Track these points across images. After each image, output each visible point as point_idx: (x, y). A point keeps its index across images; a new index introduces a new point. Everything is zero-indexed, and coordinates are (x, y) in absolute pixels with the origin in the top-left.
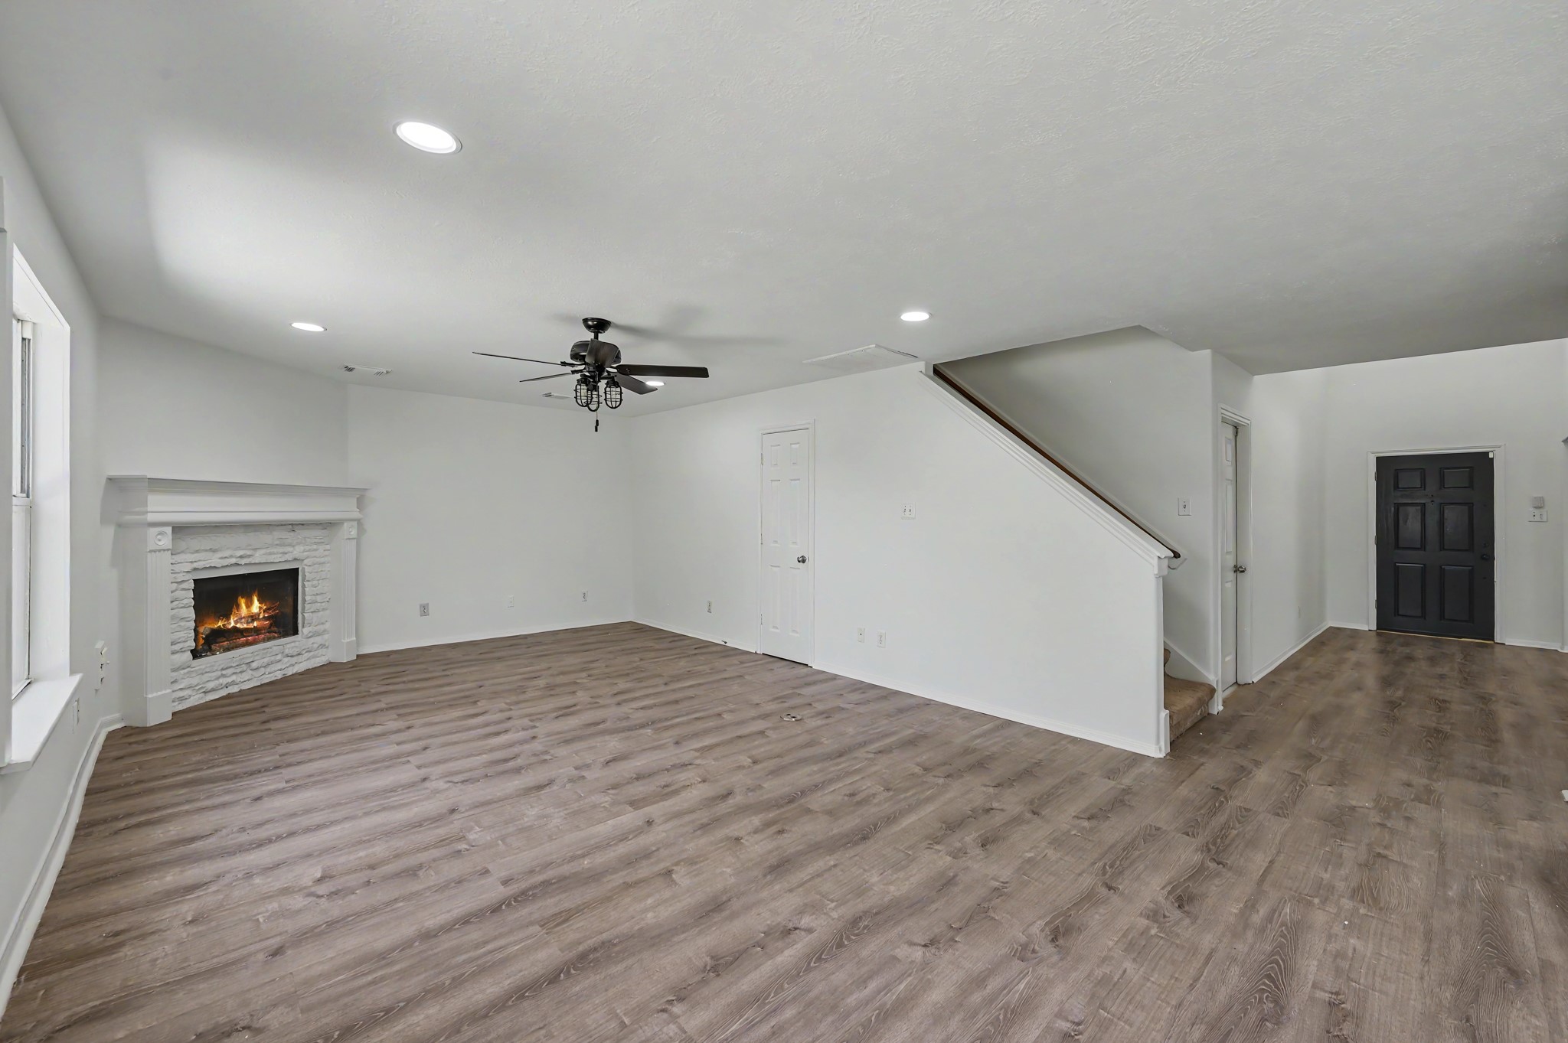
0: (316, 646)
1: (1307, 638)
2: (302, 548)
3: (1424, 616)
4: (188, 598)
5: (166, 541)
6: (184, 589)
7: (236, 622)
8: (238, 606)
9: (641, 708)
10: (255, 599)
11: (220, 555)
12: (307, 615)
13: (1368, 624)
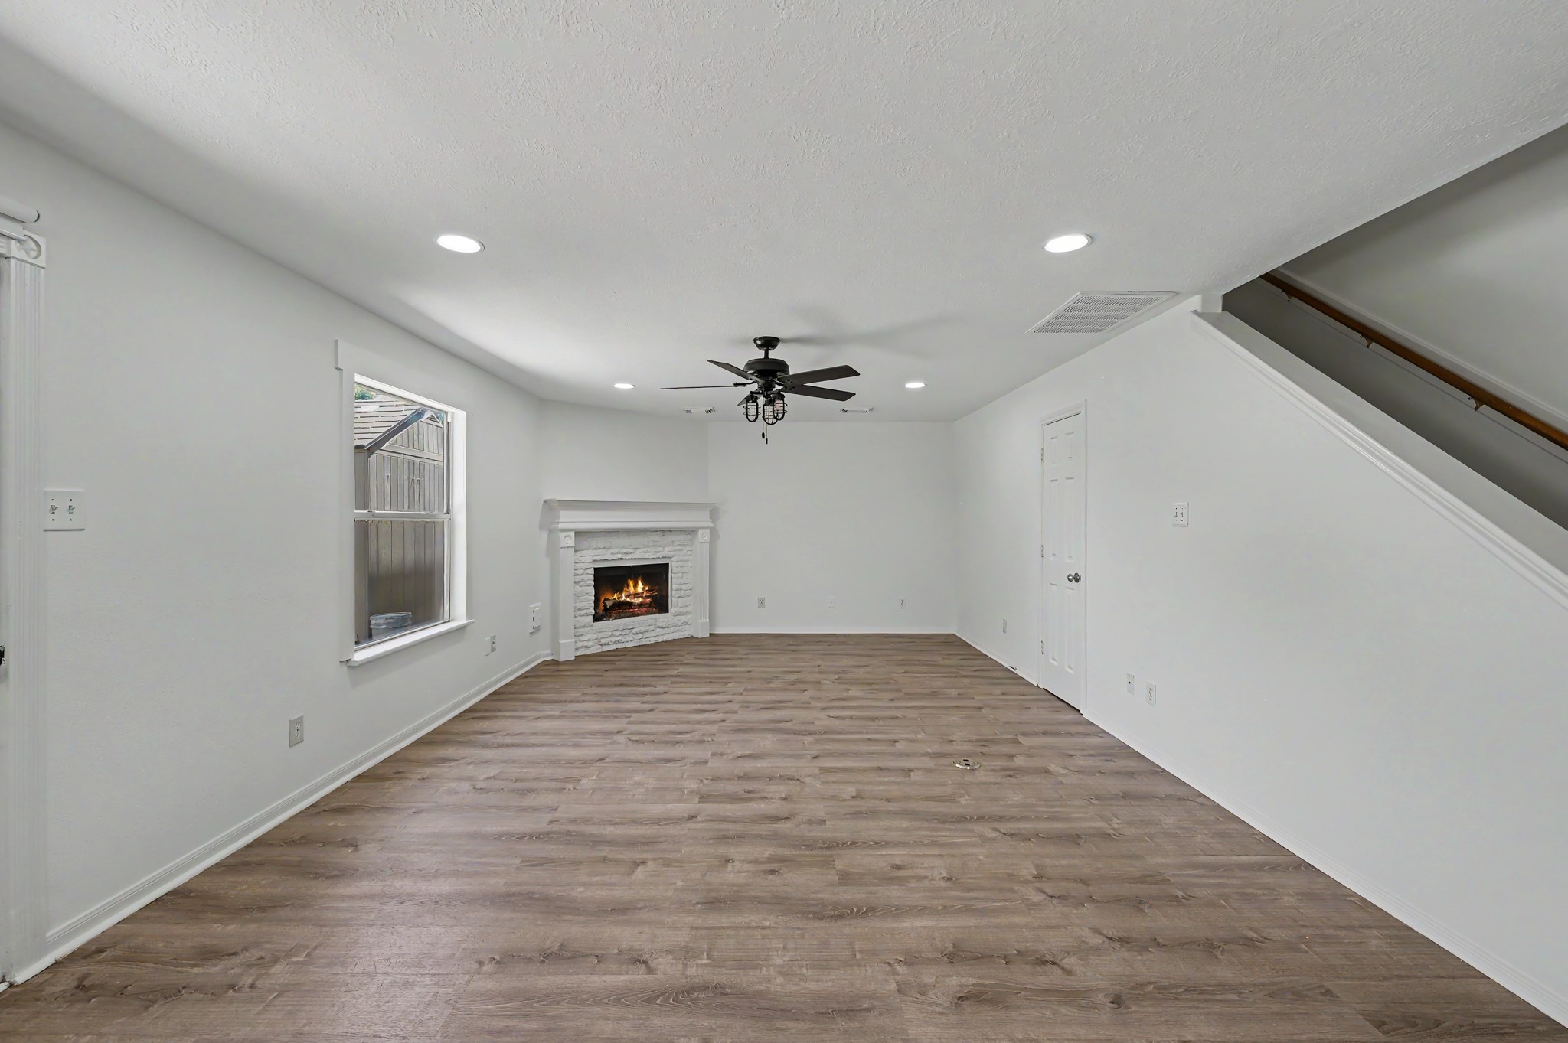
0: (679, 623)
2: (671, 548)
4: (590, 579)
5: (571, 542)
6: (587, 574)
7: (626, 597)
8: (628, 586)
9: (835, 718)
10: (640, 582)
11: (611, 551)
12: (673, 600)
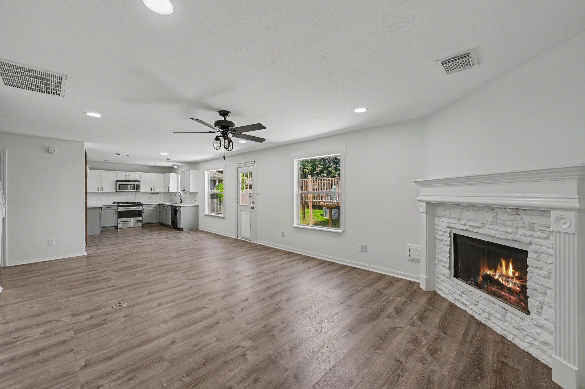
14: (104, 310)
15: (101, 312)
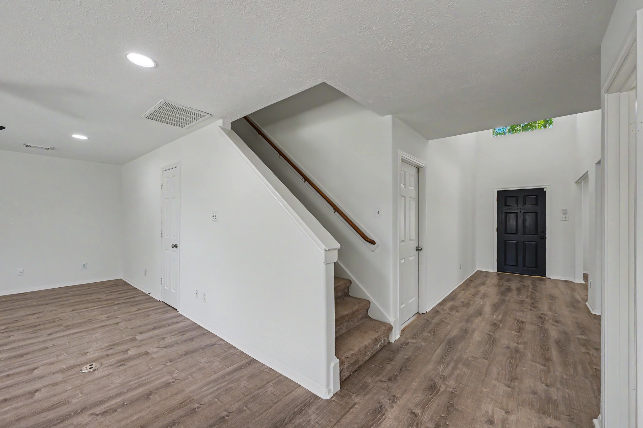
1: (464, 279)
3: (517, 265)
13: (493, 269)
14: (113, 360)
15: (116, 358)
